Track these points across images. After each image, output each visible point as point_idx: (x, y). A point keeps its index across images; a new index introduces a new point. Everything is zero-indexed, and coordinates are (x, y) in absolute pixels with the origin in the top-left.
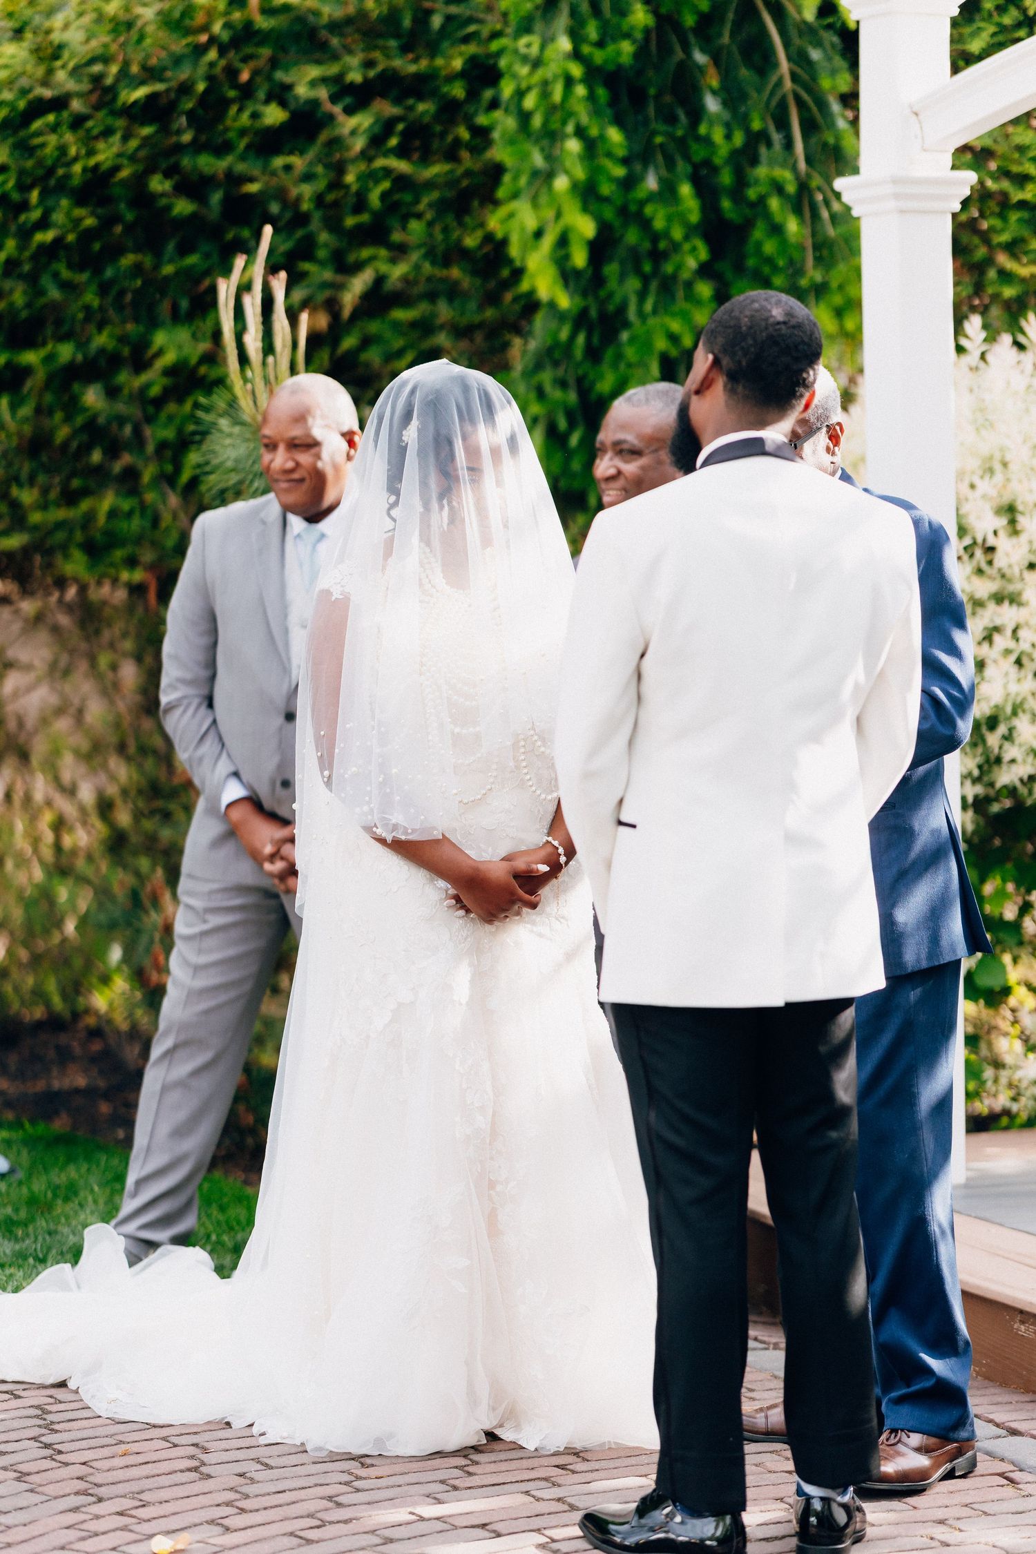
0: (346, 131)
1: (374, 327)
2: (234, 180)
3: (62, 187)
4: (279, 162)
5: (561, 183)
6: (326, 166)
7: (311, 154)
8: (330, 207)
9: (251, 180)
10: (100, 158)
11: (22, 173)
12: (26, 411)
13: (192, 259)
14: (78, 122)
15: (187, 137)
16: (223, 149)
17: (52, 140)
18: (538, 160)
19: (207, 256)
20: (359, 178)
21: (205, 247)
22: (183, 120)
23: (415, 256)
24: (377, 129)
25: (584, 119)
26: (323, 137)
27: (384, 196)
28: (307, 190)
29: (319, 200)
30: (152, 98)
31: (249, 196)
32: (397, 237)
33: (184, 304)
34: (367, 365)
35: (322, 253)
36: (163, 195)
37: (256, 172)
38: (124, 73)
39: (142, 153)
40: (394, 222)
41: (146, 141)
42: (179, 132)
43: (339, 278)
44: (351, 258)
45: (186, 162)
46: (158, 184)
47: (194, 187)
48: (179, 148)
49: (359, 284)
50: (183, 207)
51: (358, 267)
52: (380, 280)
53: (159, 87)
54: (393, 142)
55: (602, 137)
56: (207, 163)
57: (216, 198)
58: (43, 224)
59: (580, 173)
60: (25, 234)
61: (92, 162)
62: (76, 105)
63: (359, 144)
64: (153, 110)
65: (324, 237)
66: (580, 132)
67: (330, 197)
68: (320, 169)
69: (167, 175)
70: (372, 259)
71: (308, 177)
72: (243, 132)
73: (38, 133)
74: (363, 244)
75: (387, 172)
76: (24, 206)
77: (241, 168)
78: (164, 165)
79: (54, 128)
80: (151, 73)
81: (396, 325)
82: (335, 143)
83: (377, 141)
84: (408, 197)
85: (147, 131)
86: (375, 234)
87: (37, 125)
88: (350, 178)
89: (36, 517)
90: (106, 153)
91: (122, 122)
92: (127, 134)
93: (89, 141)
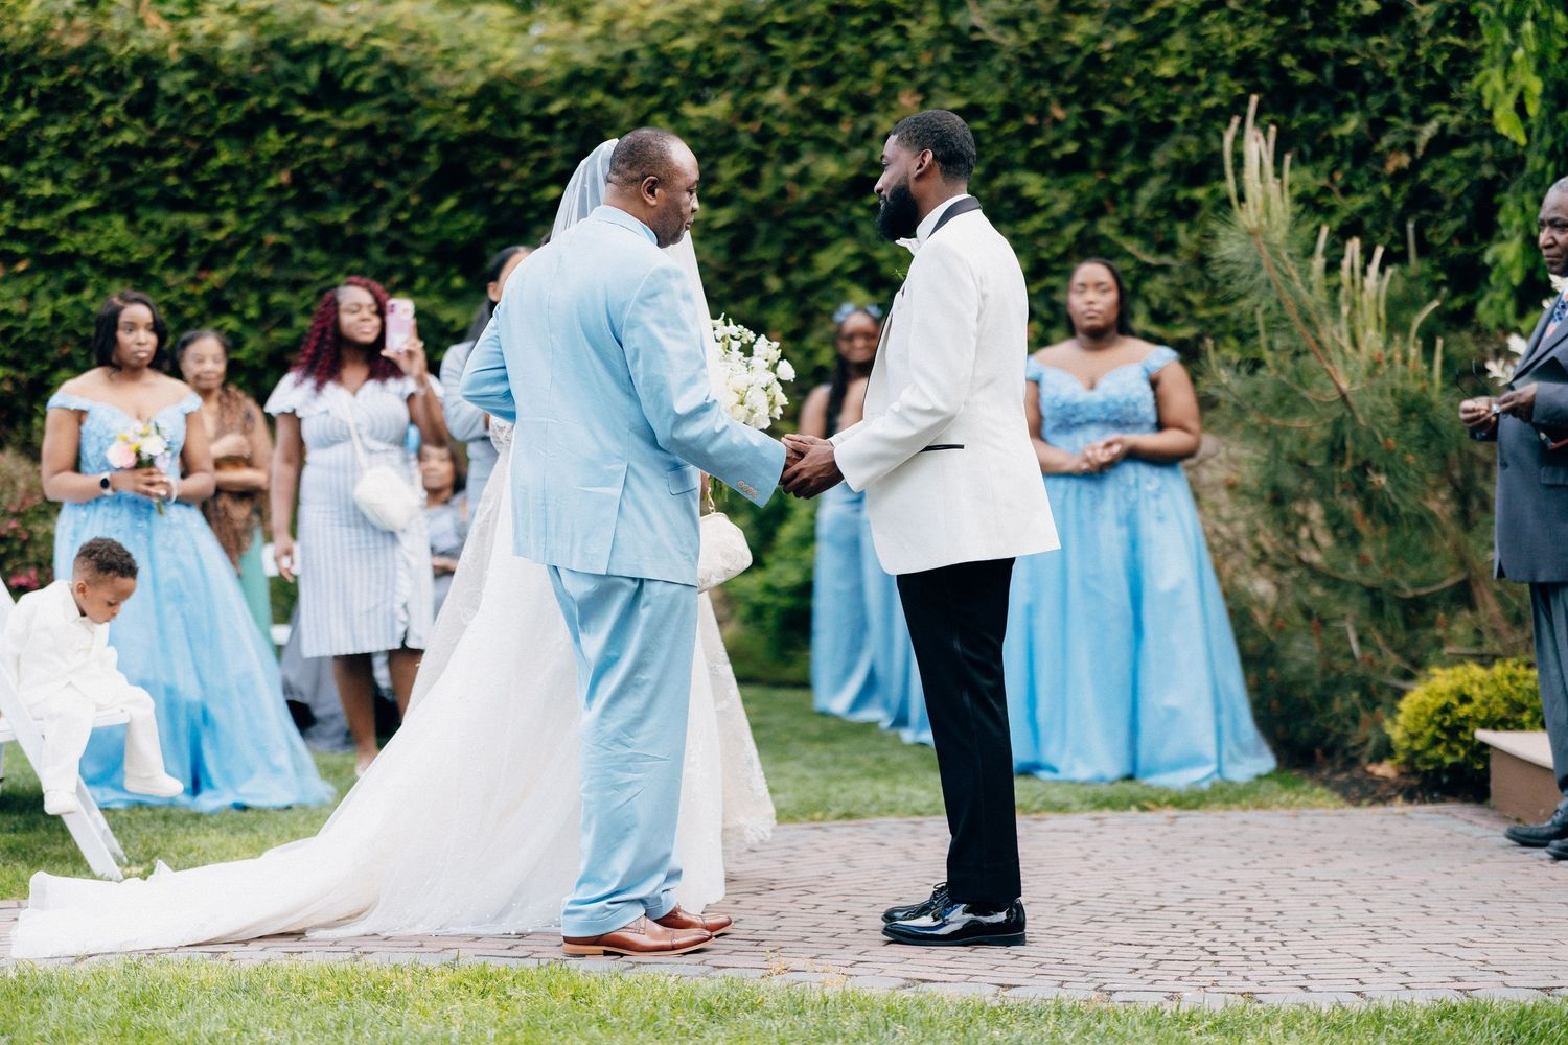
0: (1417, 17)
1: (1439, 163)
2: (1341, 54)
3: (1222, 66)
4: (1373, 40)
5: (1518, 54)
6: (1403, 43)
7: (1396, 35)
8: (1408, 72)
9: (1354, 55)
10: (1246, 43)
11: (1196, 56)
12: (1195, 236)
13: (1314, 117)
14: (1233, 16)
15: (1308, 26)
16: (1334, 33)
17: (1215, 30)
18: (1507, 37)
19: (1324, 114)
20: (1428, 52)
21: (1324, 107)
22: (1305, 14)
23: (1467, 109)
24: (1442, 14)
25: (1539, 7)
26: (1403, 23)
27: (1445, 64)
28: (1392, 62)
29: (1401, 69)
31: (1351, 66)
32: (1455, 95)
33: (1307, 150)
34: (1436, 193)
35: (1405, 109)
36: (1291, 69)
37: (1357, 51)
39: (1276, 40)
40: (1454, 84)
41: (1280, 29)
42: (1304, 21)
43: (1415, 128)
44: (1425, 112)
45: (1308, 43)
46: (1287, 61)
47: (1312, 61)
48: (1304, 34)
49: (1428, 131)
50: (1305, 77)
51: (1425, 120)
52: (1443, 127)
54: (1452, 23)
55: (1553, 19)
56: (1323, 44)
57: (1329, 70)
58: (1208, 94)
59: (1533, 46)
60: (1196, 101)
61: (1242, 46)
63: (1427, 25)
65: (1404, 96)
66: (1535, 18)
67: (1408, 68)
68: (1400, 46)
69: (1293, 54)
70: (1439, 112)
71: (1394, 52)
72: (1348, 20)
73: (1206, 26)
74: (1433, 102)
75: (1446, 44)
76: (1195, 81)
77: (1346, 46)
78: (1291, 45)
79: (1215, 22)
81: (1457, 161)
82: (1413, 25)
83: (1440, 24)
84: (1463, 65)
85: (1280, 21)
86: (1440, 92)
87: (1206, 20)
88: (1420, 52)
89: (1203, 313)
90: (1252, 39)
91: (1263, 15)
92: (1267, 24)
93: (1240, 30)
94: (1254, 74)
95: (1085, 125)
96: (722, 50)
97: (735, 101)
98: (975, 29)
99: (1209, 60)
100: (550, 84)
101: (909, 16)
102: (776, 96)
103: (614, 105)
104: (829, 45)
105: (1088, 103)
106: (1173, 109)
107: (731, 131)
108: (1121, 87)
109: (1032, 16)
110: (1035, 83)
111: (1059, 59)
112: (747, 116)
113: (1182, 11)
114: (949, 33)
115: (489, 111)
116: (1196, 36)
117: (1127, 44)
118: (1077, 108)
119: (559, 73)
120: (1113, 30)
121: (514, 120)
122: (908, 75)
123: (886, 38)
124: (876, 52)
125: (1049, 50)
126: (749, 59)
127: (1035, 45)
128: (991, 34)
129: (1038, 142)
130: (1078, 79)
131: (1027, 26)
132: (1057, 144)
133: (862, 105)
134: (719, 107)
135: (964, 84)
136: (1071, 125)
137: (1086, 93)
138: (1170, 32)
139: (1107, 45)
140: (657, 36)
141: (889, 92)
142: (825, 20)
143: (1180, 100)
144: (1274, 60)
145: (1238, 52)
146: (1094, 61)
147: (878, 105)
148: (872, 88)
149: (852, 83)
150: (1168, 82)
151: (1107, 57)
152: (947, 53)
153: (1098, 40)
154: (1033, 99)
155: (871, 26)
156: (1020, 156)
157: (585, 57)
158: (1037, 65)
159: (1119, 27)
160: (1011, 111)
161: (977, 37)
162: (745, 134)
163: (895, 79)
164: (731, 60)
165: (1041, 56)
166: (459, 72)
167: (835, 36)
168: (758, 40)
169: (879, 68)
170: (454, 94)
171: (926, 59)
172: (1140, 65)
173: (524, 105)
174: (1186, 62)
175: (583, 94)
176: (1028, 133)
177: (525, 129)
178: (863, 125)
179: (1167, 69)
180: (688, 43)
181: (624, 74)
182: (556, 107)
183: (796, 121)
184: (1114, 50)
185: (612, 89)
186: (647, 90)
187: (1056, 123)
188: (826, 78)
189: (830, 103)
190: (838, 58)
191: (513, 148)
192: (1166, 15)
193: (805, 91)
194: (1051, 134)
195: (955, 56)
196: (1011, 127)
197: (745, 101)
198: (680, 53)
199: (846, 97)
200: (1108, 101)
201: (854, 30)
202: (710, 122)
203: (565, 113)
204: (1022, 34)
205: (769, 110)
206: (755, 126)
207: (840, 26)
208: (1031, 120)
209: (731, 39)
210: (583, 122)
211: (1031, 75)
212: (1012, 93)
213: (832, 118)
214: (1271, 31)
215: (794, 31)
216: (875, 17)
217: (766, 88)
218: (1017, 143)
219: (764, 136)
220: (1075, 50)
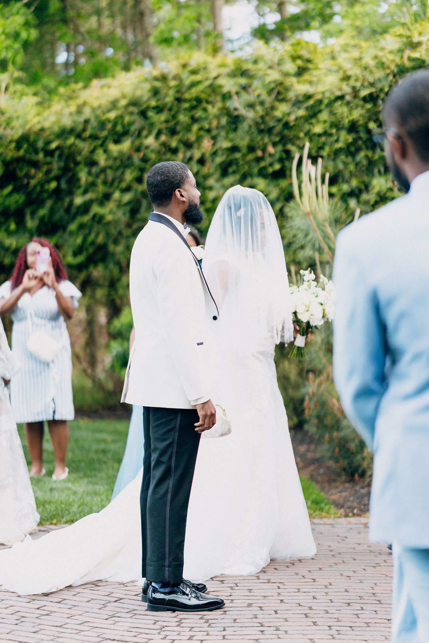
3: (343, 128)
10: (353, 117)
11: (331, 123)
14: (348, 103)
17: (340, 110)
30: (371, 95)
38: (362, 85)
39: (367, 115)
41: (368, 110)
53: (373, 90)
58: (337, 141)
60: (332, 145)
61: (351, 118)
62: (348, 98)
64: (372, 98)
73: (336, 108)
79: (340, 106)
80: (372, 85)
85: (369, 106)
87: (336, 105)
90: (356, 115)
91: (361, 103)
92: (363, 107)
93: (351, 110)
94: (357, 132)
95: (284, 156)
96: (127, 119)
97: (133, 143)
98: (236, 109)
99: (337, 125)
100: (52, 133)
101: (208, 102)
102: (150, 141)
103: (81, 144)
104: (174, 117)
105: (284, 145)
106: (321, 148)
107: (130, 158)
108: (298, 138)
109: (262, 103)
110: (262, 135)
111: (272, 124)
112: (138, 150)
113: (326, 101)
114: (226, 112)
115: (25, 146)
116: (332, 113)
117: (301, 117)
118: (280, 148)
119: (56, 129)
120: (296, 109)
121: (36, 152)
122: (209, 131)
123: (199, 113)
124: (194, 120)
125: (267, 119)
126: (139, 123)
127: (262, 117)
128: (243, 111)
129: (263, 164)
130: (280, 133)
131: (259, 108)
132: (271, 165)
133: (188, 145)
134: (126, 145)
135: (231, 136)
136: (277, 156)
137: (284, 140)
138: (320, 111)
139: (292, 117)
140: (99, 112)
141: (199, 139)
142: (172, 105)
143: (324, 144)
144: (366, 125)
145: (349, 122)
146: (286, 125)
147: (195, 145)
148: (192, 137)
149: (183, 136)
150: (320, 135)
151: (292, 124)
152: (224, 121)
153: (289, 114)
154: (261, 143)
155: (193, 108)
156: (255, 171)
157: (67, 122)
158: (262, 127)
159: (299, 108)
160: (251, 149)
161: (236, 113)
162: (136, 158)
163: (202, 133)
164: (131, 124)
165: (264, 122)
166: (13, 128)
167: (177, 112)
168: (143, 114)
169: (195, 127)
170: (9, 138)
171: (215, 123)
172: (307, 127)
173: (40, 144)
174: (328, 125)
175: (66, 139)
176: (259, 160)
177: (41, 156)
178: (188, 154)
179: (318, 129)
180: (112, 115)
181: (84, 130)
182: (53, 146)
183: (159, 152)
184: (297, 119)
185: (79, 136)
186: (94, 137)
187: (271, 155)
188: (173, 132)
189: (174, 144)
190: (177, 123)
191: (36, 165)
192: (318, 103)
193: (163, 138)
194: (268, 160)
195: (228, 123)
196: (250, 157)
197: (137, 143)
198: (109, 121)
199: (181, 141)
200: (293, 144)
201: (186, 109)
202: (121, 153)
203: (57, 148)
204: (256, 112)
205: (147, 147)
206: (141, 154)
207: (179, 107)
208: (259, 153)
209: (132, 113)
210: (66, 152)
211: (261, 131)
212: (252, 140)
213: (175, 151)
214: (363, 112)
215: (159, 110)
216: (195, 103)
217: (146, 137)
218: (254, 164)
219: (145, 160)
220: (279, 120)
